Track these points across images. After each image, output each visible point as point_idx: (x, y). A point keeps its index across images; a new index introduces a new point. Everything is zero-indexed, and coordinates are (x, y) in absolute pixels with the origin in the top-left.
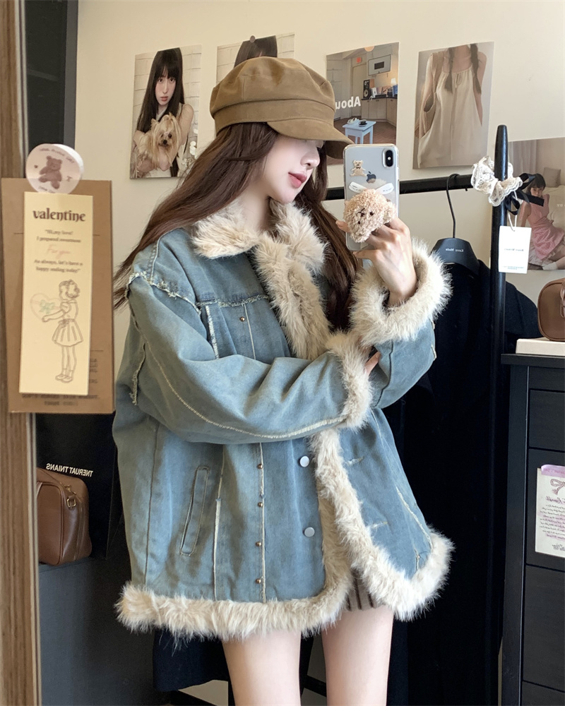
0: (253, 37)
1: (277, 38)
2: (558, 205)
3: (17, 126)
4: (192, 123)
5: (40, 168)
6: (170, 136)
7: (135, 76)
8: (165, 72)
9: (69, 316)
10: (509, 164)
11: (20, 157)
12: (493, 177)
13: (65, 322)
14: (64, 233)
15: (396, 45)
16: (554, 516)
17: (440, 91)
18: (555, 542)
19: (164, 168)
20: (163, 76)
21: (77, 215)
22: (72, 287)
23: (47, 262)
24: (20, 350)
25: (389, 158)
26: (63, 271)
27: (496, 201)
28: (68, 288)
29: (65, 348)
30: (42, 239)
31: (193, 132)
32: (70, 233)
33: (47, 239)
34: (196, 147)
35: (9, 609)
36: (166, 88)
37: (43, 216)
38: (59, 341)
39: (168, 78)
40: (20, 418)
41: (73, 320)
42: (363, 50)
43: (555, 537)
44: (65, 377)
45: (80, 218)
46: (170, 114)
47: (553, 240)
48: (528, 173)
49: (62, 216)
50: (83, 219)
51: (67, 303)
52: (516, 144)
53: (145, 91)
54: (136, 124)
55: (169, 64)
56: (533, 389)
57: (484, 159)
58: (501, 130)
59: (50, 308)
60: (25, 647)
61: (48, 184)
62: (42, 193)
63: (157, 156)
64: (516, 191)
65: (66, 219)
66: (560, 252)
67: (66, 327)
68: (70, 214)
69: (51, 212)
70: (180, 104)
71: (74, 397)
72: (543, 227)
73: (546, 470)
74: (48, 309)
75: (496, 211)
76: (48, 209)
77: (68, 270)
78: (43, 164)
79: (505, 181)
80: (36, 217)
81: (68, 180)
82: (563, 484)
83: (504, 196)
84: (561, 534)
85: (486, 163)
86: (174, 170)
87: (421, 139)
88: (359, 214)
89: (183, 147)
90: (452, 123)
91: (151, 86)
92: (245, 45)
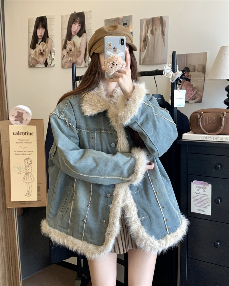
0: (75, 12)
1: (84, 12)
2: (195, 79)
3: (5, 100)
4: (52, 45)
5: (15, 116)
6: (44, 51)
7: (29, 27)
8: (40, 25)
9: (28, 171)
10: (177, 65)
11: (6, 112)
12: (171, 71)
13: (27, 173)
14: (25, 140)
15: (131, 16)
16: (198, 199)
17: (149, 35)
18: (198, 208)
19: (42, 63)
20: (40, 27)
21: (30, 133)
22: (29, 161)
23: (19, 151)
24: (10, 185)
25: (122, 42)
26: (26, 154)
27: (173, 80)
29: (28, 184)
30: (17, 143)
31: (53, 49)
32: (28, 140)
33: (19, 143)
34: (54, 55)
35: (11, 278)
36: (41, 31)
37: (17, 134)
38: (25, 181)
39: (42, 28)
40: (11, 209)
41: (30, 173)
42: (119, 18)
43: (199, 206)
44: (28, 194)
45: (32, 134)
46: (43, 42)
47: (193, 92)
49: (24, 134)
50: (33, 134)
51: (28, 166)
53: (33, 33)
54: (30, 46)
55: (42, 22)
56: (189, 153)
57: (168, 64)
58: (174, 53)
59: (21, 168)
61: (18, 122)
62: (16, 125)
63: (39, 58)
64: (180, 77)
66: (196, 96)
67: (28, 176)
68: (28, 133)
69: (20, 133)
70: (47, 38)
71: (32, 201)
72: (189, 87)
73: (194, 182)
74: (20, 169)
75: (173, 84)
76: (19, 132)
77: (27, 154)
78: (16, 114)
79: (175, 73)
80: (14, 135)
81: (26, 120)
82: (201, 187)
83: (176, 79)
84: (201, 205)
85: (168, 66)
86: (46, 64)
87: (142, 53)
88: (112, 64)
89: (49, 55)
90: (154, 47)
91: (35, 31)
92: (72, 15)
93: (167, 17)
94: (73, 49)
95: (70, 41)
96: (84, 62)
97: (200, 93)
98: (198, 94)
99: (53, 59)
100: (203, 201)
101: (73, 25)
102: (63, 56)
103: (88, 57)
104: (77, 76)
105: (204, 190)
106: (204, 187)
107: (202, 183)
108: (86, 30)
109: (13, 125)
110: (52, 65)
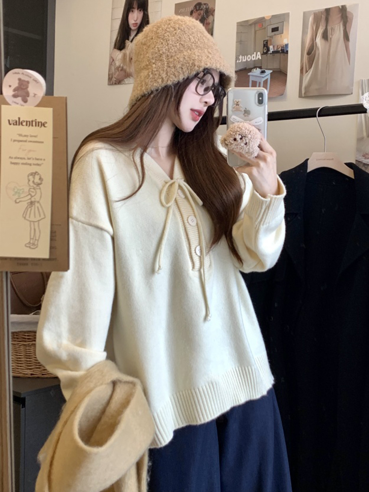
8: (135, 5)
9: (35, 199)
13: (32, 203)
14: (31, 136)
17: (319, 40)
20: (134, 8)
21: (41, 122)
22: (37, 177)
23: (18, 158)
26: (30, 165)
28: (34, 178)
29: (32, 223)
30: (15, 141)
32: (35, 136)
33: (19, 141)
36: (136, 17)
37: (15, 124)
38: (27, 217)
39: (138, 9)
41: (38, 202)
44: (32, 245)
45: (43, 125)
49: (30, 123)
50: (46, 125)
51: (34, 189)
53: (121, 20)
59: (21, 192)
61: (19, 100)
62: (14, 105)
65: (32, 126)
67: (33, 208)
68: (36, 123)
69: (21, 121)
71: (39, 259)
74: (19, 193)
76: (19, 118)
77: (34, 164)
78: (16, 84)
80: (10, 124)
81: (34, 96)
87: (305, 75)
90: (328, 63)
91: (125, 16)
109: (10, 105)
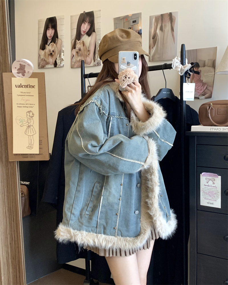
0: (84, 12)
1: (94, 12)
2: (205, 74)
3: (8, 52)
4: (62, 46)
6: (53, 51)
7: (38, 28)
8: (50, 26)
9: (30, 124)
10: (186, 59)
11: (9, 65)
12: (180, 64)
13: (29, 126)
14: (27, 93)
15: (141, 13)
16: (207, 191)
17: (158, 31)
18: (208, 201)
19: (51, 64)
20: (49, 28)
22: (31, 113)
23: (21, 104)
24: (12, 138)
25: (135, 57)
26: (27, 107)
27: (181, 73)
28: (29, 114)
29: (30, 136)
30: (19, 95)
31: (62, 50)
33: (21, 95)
34: (64, 55)
35: (12, 234)
36: (51, 32)
38: (27, 134)
39: (52, 28)
40: (13, 163)
41: (32, 126)
42: (128, 16)
43: (208, 199)
44: (30, 147)
45: (33, 87)
46: (53, 42)
47: (203, 88)
48: (193, 62)
49: (26, 86)
50: (34, 87)
51: (30, 119)
52: (188, 51)
53: (42, 34)
54: (39, 47)
55: (52, 23)
56: (198, 144)
57: (177, 57)
58: (183, 46)
59: (23, 121)
60: (18, 248)
61: (20, 75)
62: (18, 78)
63: (48, 60)
64: (189, 69)
65: (28, 88)
66: (206, 92)
67: (30, 129)
68: (29, 86)
69: (22, 85)
70: (57, 39)
71: (34, 154)
72: (199, 83)
73: (203, 174)
75: (182, 77)
76: (21, 84)
77: (29, 107)
78: (18, 67)
79: (185, 66)
80: (16, 87)
81: (28, 73)
82: (210, 179)
83: (185, 71)
84: (210, 198)
85: (177, 59)
86: (55, 64)
87: (152, 50)
88: (124, 77)
89: (59, 55)
90: (163, 43)
91: (45, 32)
92: (82, 14)
93: (177, 12)
94: (82, 48)
95: (80, 41)
96: (93, 61)
97: (210, 88)
98: (208, 90)
99: (63, 59)
100: (212, 194)
101: (83, 25)
102: (72, 56)
103: (97, 56)
104: (85, 74)
105: (213, 182)
106: (213, 179)
107: (211, 175)
108: (95, 29)
109: (16, 77)
110: (62, 65)
